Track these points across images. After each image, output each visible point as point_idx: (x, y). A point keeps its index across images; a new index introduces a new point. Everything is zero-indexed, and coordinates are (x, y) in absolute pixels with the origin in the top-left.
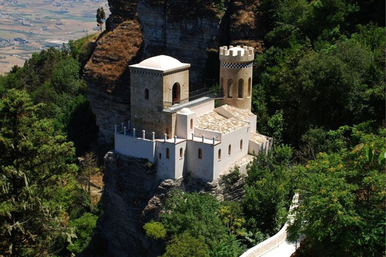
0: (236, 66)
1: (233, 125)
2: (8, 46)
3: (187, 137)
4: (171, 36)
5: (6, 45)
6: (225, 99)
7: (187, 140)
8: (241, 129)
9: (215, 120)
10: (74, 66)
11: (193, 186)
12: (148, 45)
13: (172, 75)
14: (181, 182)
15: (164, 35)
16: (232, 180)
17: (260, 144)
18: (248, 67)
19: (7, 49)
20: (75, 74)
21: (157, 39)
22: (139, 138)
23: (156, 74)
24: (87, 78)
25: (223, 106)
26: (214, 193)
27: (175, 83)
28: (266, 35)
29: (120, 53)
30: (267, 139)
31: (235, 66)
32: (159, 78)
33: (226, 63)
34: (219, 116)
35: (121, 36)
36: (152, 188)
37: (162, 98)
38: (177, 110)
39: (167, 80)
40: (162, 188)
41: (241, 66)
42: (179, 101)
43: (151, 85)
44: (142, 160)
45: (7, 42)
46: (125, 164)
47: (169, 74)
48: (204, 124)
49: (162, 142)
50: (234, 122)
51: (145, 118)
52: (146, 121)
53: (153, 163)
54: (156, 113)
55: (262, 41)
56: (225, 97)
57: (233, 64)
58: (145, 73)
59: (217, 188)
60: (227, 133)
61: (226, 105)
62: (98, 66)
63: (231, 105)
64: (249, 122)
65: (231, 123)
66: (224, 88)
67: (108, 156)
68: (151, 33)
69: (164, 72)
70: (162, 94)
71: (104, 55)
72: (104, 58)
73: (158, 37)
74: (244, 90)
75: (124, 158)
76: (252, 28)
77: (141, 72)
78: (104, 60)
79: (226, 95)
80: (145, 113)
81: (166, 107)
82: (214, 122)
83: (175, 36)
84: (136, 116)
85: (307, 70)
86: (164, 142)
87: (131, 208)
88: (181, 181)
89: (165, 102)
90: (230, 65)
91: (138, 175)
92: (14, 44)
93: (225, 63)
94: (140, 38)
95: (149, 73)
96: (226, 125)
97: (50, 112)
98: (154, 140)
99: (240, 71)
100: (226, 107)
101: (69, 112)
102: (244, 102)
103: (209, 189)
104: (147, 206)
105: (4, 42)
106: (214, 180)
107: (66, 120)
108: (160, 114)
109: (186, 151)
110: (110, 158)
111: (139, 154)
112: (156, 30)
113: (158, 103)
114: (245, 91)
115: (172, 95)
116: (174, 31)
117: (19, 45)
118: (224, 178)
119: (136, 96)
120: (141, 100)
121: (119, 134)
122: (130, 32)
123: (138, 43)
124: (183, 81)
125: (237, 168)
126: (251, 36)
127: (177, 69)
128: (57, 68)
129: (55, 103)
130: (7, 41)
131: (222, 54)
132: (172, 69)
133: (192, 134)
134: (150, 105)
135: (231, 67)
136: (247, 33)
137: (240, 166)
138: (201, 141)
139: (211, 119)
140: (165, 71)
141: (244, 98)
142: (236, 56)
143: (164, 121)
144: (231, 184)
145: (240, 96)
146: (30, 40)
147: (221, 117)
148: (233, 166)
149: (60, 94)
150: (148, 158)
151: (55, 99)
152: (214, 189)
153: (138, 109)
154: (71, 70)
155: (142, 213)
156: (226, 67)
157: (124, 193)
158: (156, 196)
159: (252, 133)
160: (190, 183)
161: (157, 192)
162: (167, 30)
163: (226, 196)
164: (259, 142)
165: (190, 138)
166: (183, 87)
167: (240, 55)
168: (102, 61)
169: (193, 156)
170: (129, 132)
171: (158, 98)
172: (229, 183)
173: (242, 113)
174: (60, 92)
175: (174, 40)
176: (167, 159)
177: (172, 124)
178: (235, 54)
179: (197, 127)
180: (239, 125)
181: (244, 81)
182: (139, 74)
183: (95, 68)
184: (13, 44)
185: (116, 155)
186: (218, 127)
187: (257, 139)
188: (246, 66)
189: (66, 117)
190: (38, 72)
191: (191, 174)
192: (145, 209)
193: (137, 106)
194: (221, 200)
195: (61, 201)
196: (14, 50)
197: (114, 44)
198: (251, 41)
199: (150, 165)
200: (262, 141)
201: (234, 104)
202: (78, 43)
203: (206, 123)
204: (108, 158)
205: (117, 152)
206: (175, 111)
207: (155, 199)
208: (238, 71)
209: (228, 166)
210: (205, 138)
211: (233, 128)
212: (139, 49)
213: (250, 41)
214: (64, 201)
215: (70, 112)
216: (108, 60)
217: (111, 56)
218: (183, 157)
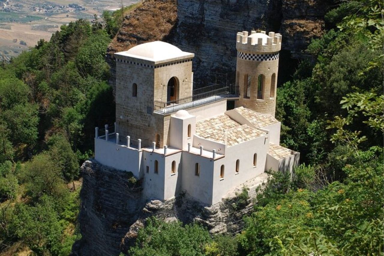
0: (256, 57)
1: (244, 134)
2: (62, 13)
3: (182, 148)
4: (210, 12)
5: (59, 11)
6: (241, 99)
7: (182, 151)
8: (255, 139)
9: (225, 126)
10: (103, 44)
11: (188, 210)
12: (182, 22)
13: (168, 67)
14: (172, 205)
15: (202, 10)
16: (238, 206)
17: (281, 160)
18: (271, 59)
19: (59, 17)
20: (104, 54)
21: (192, 14)
22: (123, 146)
23: (147, 66)
24: (109, 60)
25: (237, 109)
26: (213, 221)
27: (171, 77)
28: (327, 13)
29: (150, 31)
30: (292, 153)
31: (254, 57)
32: (149, 71)
33: (243, 54)
34: (231, 121)
35: (152, 9)
36: (136, 209)
37: (153, 96)
38: (171, 113)
39: (159, 73)
40: (147, 210)
41: (262, 58)
42: (177, 100)
43: (140, 79)
44: (125, 174)
45: (61, 9)
46: (106, 177)
47: (164, 66)
48: (207, 131)
49: (150, 152)
50: (247, 130)
51: (132, 120)
52: (133, 124)
53: (139, 178)
54: (146, 115)
55: (322, 21)
56: (240, 97)
57: (252, 55)
58: (133, 63)
59: (217, 214)
60: (233, 145)
61: (242, 108)
62: (123, 46)
63: (247, 108)
64: (268, 131)
65: (243, 132)
66: (240, 86)
67: (86, 165)
68: (187, 7)
69: (156, 64)
70: (153, 91)
71: (131, 32)
72: (131, 35)
73: (194, 12)
74: (265, 89)
75: (105, 169)
76: (310, 4)
77: (128, 62)
78: (131, 39)
79: (242, 94)
80: (132, 114)
81: (157, 108)
82: (222, 129)
83: (214, 12)
84: (121, 117)
85: (342, 67)
86: (153, 152)
87: (109, 234)
88: (173, 203)
89: (157, 102)
90: (248, 57)
91: (120, 192)
92: (69, 11)
93: (241, 53)
94: (175, 12)
95: (138, 64)
96: (234, 134)
97: (71, 98)
98: (140, 150)
99: (261, 64)
100: (240, 110)
101: (89, 100)
102: (264, 104)
103: (206, 215)
104: (128, 233)
105: (58, 8)
106: (213, 204)
107: (86, 110)
108: (150, 117)
109: (181, 165)
110: (88, 168)
111: (122, 166)
112: (193, 3)
113: (148, 102)
114: (267, 90)
115: (167, 93)
116: (214, 6)
117: (74, 12)
118: (228, 202)
119: (123, 92)
120: (128, 98)
121: (100, 139)
122: (164, 4)
123: (173, 19)
124: (183, 75)
125: (245, 190)
126: (308, 14)
127: (174, 60)
128: (84, 45)
129: (78, 87)
130: (61, 7)
131: (239, 42)
132: (167, 60)
133: (189, 144)
134: (138, 104)
135: (250, 59)
136: (303, 11)
137: (250, 188)
138: (199, 153)
139: (218, 125)
140: (156, 62)
141: (265, 99)
142: (256, 45)
143: (154, 125)
144: (237, 211)
145: (260, 96)
146: (87, 6)
147: (233, 122)
148: (241, 188)
149: (85, 77)
150: (133, 172)
151: (79, 83)
152: (213, 216)
153: (124, 108)
154: (100, 48)
155: (121, 241)
156: (243, 58)
157: (102, 214)
158: (139, 220)
159: (272, 145)
160: (184, 206)
161: (142, 215)
162: (205, 3)
163: (230, 225)
164: (279, 157)
165: (185, 148)
166: (184, 83)
167: (261, 44)
168: (128, 40)
169: (189, 172)
170: (112, 138)
171: (148, 96)
172: (234, 209)
173: (261, 118)
174: (85, 75)
175: (213, 17)
176: (155, 175)
177: (164, 129)
178: (254, 42)
179: (197, 135)
180: (253, 135)
181: (266, 77)
182: (126, 64)
183: (120, 48)
184: (67, 11)
185: (95, 165)
186: (223, 136)
187: (278, 154)
188: (268, 58)
189: (85, 106)
190: (63, 48)
191: (186, 195)
192: (125, 236)
193: (123, 104)
194: (222, 230)
195: (68, 209)
196: (68, 19)
197: (144, 20)
198: (309, 21)
199: (134, 180)
200: (284, 157)
201: (252, 106)
202: (116, 15)
203: (211, 130)
204: (85, 168)
205: (97, 161)
206: (168, 114)
207: (138, 225)
208: (257, 64)
209: (234, 187)
210: (204, 150)
211: (243, 138)
212: (172, 26)
213: (307, 21)
214: (71, 210)
215: (91, 100)
216: (135, 39)
217: (139, 34)
218: (177, 173)
